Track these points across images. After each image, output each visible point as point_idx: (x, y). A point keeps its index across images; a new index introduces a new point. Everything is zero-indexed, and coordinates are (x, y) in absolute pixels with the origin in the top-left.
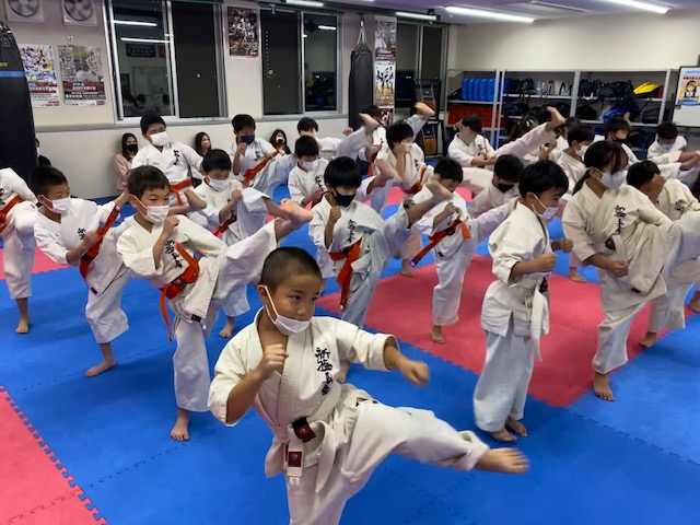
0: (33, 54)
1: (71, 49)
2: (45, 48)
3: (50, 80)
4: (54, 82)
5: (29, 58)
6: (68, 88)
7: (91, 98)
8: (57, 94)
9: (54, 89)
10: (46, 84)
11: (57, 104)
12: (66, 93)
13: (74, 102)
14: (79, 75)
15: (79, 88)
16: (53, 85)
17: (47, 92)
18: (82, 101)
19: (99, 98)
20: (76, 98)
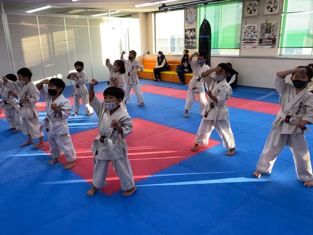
0: (251, 28)
1: (266, 24)
2: (256, 25)
3: (255, 38)
5: (249, 30)
6: (261, 41)
7: (269, 45)
8: (256, 43)
9: (256, 41)
10: (253, 40)
11: (255, 47)
12: (260, 43)
14: (267, 35)
15: (265, 41)
16: (255, 40)
17: (253, 43)
18: (265, 47)
19: (273, 45)
20: (263, 45)
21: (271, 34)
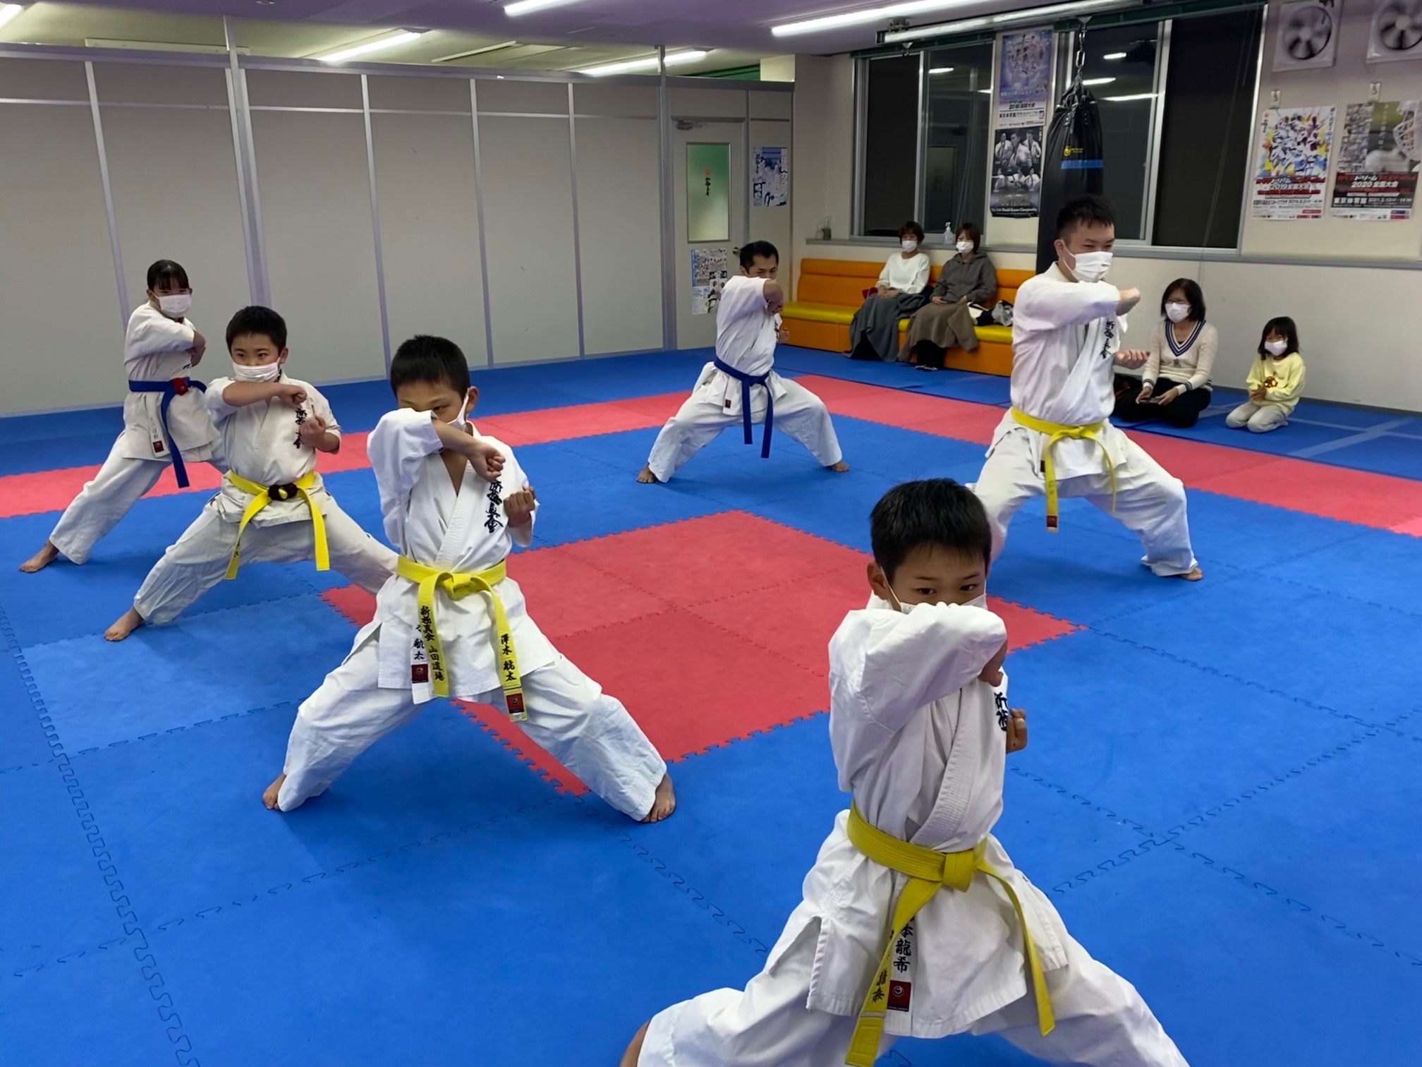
0: (1299, 124)
1: (1370, 109)
2: (1323, 113)
3: (1316, 171)
4: (1321, 176)
5: (1292, 134)
6: (1343, 187)
7: (1383, 205)
8: (1321, 197)
9: (1318, 186)
10: (1306, 179)
11: (1316, 214)
12: (1337, 194)
13: (1348, 211)
14: (1373, 160)
15: (1365, 185)
16: (1318, 180)
17: (1305, 192)
18: (1362, 211)
19: (1398, 204)
20: (1353, 205)
21: (1394, 153)
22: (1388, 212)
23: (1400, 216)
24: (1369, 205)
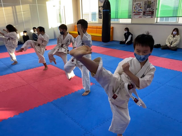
0: (138, 4)
1: (147, 2)
2: (141, 3)
3: (141, 11)
5: (137, 6)
9: (141, 13)
10: (139, 12)
11: (141, 17)
12: (143, 14)
13: (145, 17)
14: (148, 9)
15: (147, 13)
17: (139, 14)
18: (147, 17)
19: (152, 16)
20: (146, 16)
21: (151, 8)
22: (150, 17)
23: (152, 17)
24: (148, 16)
